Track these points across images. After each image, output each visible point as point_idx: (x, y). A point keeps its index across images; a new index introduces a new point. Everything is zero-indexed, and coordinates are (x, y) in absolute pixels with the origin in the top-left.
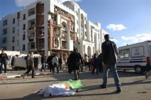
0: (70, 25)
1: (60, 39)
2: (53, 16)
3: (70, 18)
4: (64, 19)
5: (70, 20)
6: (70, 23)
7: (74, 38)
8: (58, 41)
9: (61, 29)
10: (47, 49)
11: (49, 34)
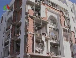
0: (63, 21)
1: (47, 40)
2: (34, 7)
3: (61, 11)
4: (52, 12)
5: (61, 13)
6: (62, 18)
7: (70, 38)
8: (43, 42)
9: (48, 25)
10: (23, 54)
11: (26, 30)
